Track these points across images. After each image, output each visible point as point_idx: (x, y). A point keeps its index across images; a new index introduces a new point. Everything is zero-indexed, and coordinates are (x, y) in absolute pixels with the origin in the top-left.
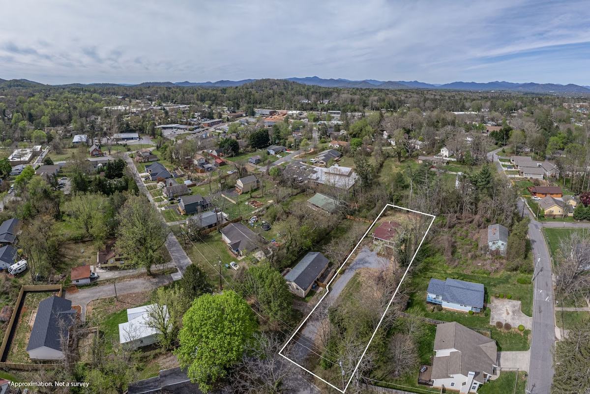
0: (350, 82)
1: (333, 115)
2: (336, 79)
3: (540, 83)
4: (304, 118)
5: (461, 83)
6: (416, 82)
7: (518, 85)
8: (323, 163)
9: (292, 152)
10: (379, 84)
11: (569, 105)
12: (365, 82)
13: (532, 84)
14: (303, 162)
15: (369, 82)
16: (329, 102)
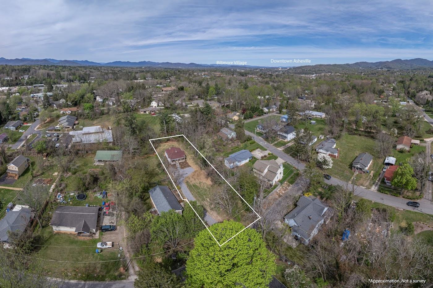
0: (33, 60)
1: (40, 88)
2: (20, 58)
3: (173, 62)
4: (15, 93)
5: (120, 62)
6: (87, 61)
7: (158, 64)
8: (69, 128)
9: (29, 125)
10: (57, 62)
11: (198, 74)
12: (45, 60)
13: (168, 63)
14: (49, 130)
15: (49, 61)
16: (29, 77)
